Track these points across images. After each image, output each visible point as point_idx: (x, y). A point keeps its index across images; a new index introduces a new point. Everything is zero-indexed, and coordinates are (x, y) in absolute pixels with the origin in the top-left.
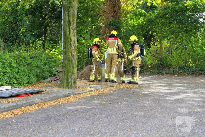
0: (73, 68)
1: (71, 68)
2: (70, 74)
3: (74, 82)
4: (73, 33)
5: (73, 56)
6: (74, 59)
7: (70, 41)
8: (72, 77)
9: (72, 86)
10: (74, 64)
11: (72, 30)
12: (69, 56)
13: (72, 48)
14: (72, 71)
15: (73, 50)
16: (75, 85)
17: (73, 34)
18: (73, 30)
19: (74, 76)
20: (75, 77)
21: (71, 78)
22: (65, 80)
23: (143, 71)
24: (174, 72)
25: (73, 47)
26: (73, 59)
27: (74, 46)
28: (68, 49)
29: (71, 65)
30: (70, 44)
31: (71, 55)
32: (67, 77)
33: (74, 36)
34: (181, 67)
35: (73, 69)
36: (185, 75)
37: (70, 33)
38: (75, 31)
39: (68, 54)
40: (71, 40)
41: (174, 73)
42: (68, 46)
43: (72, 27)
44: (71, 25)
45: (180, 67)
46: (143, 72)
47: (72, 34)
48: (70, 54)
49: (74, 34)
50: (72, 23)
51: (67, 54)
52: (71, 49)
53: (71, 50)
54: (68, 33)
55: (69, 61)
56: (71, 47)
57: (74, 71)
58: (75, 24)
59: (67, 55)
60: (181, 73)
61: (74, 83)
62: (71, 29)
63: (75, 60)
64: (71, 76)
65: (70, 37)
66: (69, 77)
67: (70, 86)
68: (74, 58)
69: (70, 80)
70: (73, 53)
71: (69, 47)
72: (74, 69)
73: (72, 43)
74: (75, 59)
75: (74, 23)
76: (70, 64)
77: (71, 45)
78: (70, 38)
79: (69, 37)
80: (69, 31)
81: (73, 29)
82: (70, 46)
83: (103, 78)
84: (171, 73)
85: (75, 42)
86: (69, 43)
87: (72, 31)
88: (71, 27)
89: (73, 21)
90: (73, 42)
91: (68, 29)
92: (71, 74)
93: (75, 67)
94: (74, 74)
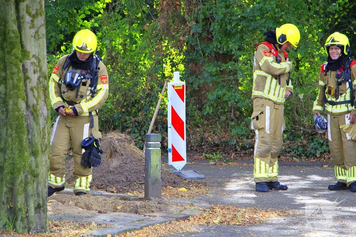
0: (34, 154)
1: (26, 154)
2: (21, 177)
3: (38, 207)
4: (32, 27)
5: (33, 111)
6: (38, 123)
7: (20, 56)
8: (30, 188)
9: (28, 222)
11: (29, 15)
12: (19, 111)
13: (28, 81)
14: (31, 167)
15: (32, 89)
16: (40, 218)
17: (33, 31)
18: (34, 17)
19: (38, 183)
20: (40, 189)
21: (25, 190)
22: (4, 199)
23: (313, 151)
25: (34, 78)
26: (33, 124)
27: (36, 76)
28: (15, 87)
29: (25, 143)
30: (23, 66)
31: (28, 106)
32: (11, 190)
33: (36, 36)
35: (33, 158)
37: (20, 28)
38: (41, 20)
39: (16, 104)
40: (25, 54)
42: (13, 74)
43: (27, 7)
46: (314, 155)
47: (28, 32)
48: (22, 105)
49: (37, 32)
51: (11, 102)
52: (26, 86)
53: (26, 91)
54: (15, 27)
55: (19, 129)
56: (27, 78)
57: (37, 166)
59: (10, 107)
61: (36, 209)
62: (23, 12)
63: (42, 126)
64: (26, 184)
65: (21, 42)
66: (19, 188)
67: (22, 220)
68: (36, 119)
69: (20, 199)
70: (32, 101)
71: (19, 80)
72: (39, 159)
73: (28, 63)
74: (41, 121)
76: (21, 141)
77: (25, 70)
78: (22, 46)
79: (18, 40)
80: (19, 18)
81: (34, 12)
82: (21, 74)
83: (153, 184)
85: (39, 61)
86: (16, 66)
87: (28, 19)
88: (23, 6)
90: (33, 60)
91: (12, 11)
92: (26, 177)
93: (43, 152)
94: (36, 176)
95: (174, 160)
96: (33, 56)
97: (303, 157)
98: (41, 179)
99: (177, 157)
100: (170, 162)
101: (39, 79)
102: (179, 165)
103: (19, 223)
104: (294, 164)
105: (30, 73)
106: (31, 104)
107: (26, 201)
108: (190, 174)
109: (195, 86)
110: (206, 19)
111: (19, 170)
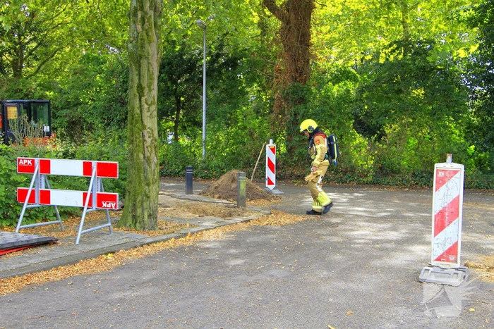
0: (148, 184)
1: (143, 184)
2: (140, 198)
3: (150, 216)
4: (149, 111)
5: (148, 160)
6: (150, 167)
7: (141, 128)
8: (145, 204)
9: (144, 224)
10: (150, 176)
11: (147, 104)
12: (139, 160)
13: (145, 143)
14: (145, 192)
15: (147, 147)
16: (151, 222)
17: (149, 113)
18: (150, 105)
19: (150, 201)
20: (151, 205)
21: (142, 205)
22: (130, 210)
24: (404, 182)
25: (149, 141)
26: (148, 167)
27: (150, 139)
28: (138, 146)
29: (143, 178)
30: (142, 134)
31: (144, 157)
32: (134, 205)
33: (151, 117)
34: (416, 174)
35: (147, 187)
36: (423, 188)
37: (141, 111)
38: (154, 108)
39: (138, 156)
40: (144, 127)
41: (403, 185)
42: (136, 138)
43: (146, 100)
44: (143, 93)
45: (414, 174)
46: (346, 182)
47: (146, 114)
48: (141, 156)
49: (151, 114)
50: (146, 91)
51: (135, 155)
52: (144, 145)
53: (144, 148)
54: (138, 111)
55: (139, 170)
56: (144, 141)
57: (149, 192)
58: (155, 93)
59: (135, 157)
60: (417, 184)
61: (148, 216)
62: (143, 103)
63: (153, 169)
64: (142, 202)
65: (142, 120)
66: (138, 204)
67: (140, 223)
68: (149, 164)
69: (139, 211)
70: (147, 154)
71: (139, 142)
72: (150, 188)
73: (145, 132)
74: (153, 166)
75: (150, 90)
76: (140, 177)
77: (143, 136)
78: (142, 122)
79: (140, 119)
80: (141, 106)
81: (150, 103)
82: (141, 138)
83: (241, 199)
84: (397, 185)
85: (152, 131)
86: (139, 134)
87: (146, 106)
88: (143, 99)
89: (149, 87)
90: (149, 130)
91: (137, 102)
92: (143, 198)
93: (153, 183)
94: (148, 197)
95: (269, 184)
96: (149, 128)
97: (341, 183)
98: (151, 199)
99: (270, 183)
100: (267, 185)
101: (152, 141)
102: (271, 187)
103: (138, 224)
104: (336, 187)
105: (146, 138)
106: (146, 155)
107: (143, 212)
108: (277, 192)
109: (289, 147)
110: (295, 115)
111: (138, 194)
